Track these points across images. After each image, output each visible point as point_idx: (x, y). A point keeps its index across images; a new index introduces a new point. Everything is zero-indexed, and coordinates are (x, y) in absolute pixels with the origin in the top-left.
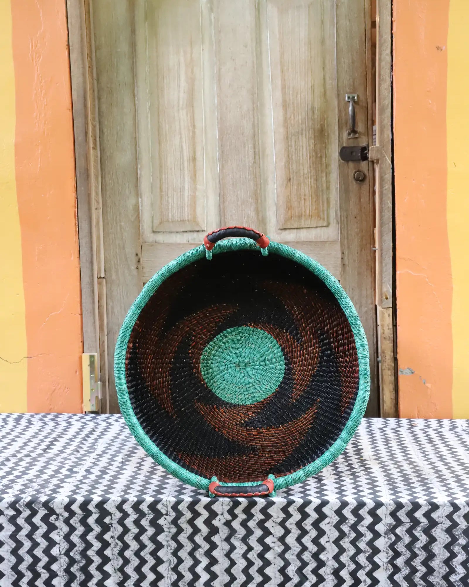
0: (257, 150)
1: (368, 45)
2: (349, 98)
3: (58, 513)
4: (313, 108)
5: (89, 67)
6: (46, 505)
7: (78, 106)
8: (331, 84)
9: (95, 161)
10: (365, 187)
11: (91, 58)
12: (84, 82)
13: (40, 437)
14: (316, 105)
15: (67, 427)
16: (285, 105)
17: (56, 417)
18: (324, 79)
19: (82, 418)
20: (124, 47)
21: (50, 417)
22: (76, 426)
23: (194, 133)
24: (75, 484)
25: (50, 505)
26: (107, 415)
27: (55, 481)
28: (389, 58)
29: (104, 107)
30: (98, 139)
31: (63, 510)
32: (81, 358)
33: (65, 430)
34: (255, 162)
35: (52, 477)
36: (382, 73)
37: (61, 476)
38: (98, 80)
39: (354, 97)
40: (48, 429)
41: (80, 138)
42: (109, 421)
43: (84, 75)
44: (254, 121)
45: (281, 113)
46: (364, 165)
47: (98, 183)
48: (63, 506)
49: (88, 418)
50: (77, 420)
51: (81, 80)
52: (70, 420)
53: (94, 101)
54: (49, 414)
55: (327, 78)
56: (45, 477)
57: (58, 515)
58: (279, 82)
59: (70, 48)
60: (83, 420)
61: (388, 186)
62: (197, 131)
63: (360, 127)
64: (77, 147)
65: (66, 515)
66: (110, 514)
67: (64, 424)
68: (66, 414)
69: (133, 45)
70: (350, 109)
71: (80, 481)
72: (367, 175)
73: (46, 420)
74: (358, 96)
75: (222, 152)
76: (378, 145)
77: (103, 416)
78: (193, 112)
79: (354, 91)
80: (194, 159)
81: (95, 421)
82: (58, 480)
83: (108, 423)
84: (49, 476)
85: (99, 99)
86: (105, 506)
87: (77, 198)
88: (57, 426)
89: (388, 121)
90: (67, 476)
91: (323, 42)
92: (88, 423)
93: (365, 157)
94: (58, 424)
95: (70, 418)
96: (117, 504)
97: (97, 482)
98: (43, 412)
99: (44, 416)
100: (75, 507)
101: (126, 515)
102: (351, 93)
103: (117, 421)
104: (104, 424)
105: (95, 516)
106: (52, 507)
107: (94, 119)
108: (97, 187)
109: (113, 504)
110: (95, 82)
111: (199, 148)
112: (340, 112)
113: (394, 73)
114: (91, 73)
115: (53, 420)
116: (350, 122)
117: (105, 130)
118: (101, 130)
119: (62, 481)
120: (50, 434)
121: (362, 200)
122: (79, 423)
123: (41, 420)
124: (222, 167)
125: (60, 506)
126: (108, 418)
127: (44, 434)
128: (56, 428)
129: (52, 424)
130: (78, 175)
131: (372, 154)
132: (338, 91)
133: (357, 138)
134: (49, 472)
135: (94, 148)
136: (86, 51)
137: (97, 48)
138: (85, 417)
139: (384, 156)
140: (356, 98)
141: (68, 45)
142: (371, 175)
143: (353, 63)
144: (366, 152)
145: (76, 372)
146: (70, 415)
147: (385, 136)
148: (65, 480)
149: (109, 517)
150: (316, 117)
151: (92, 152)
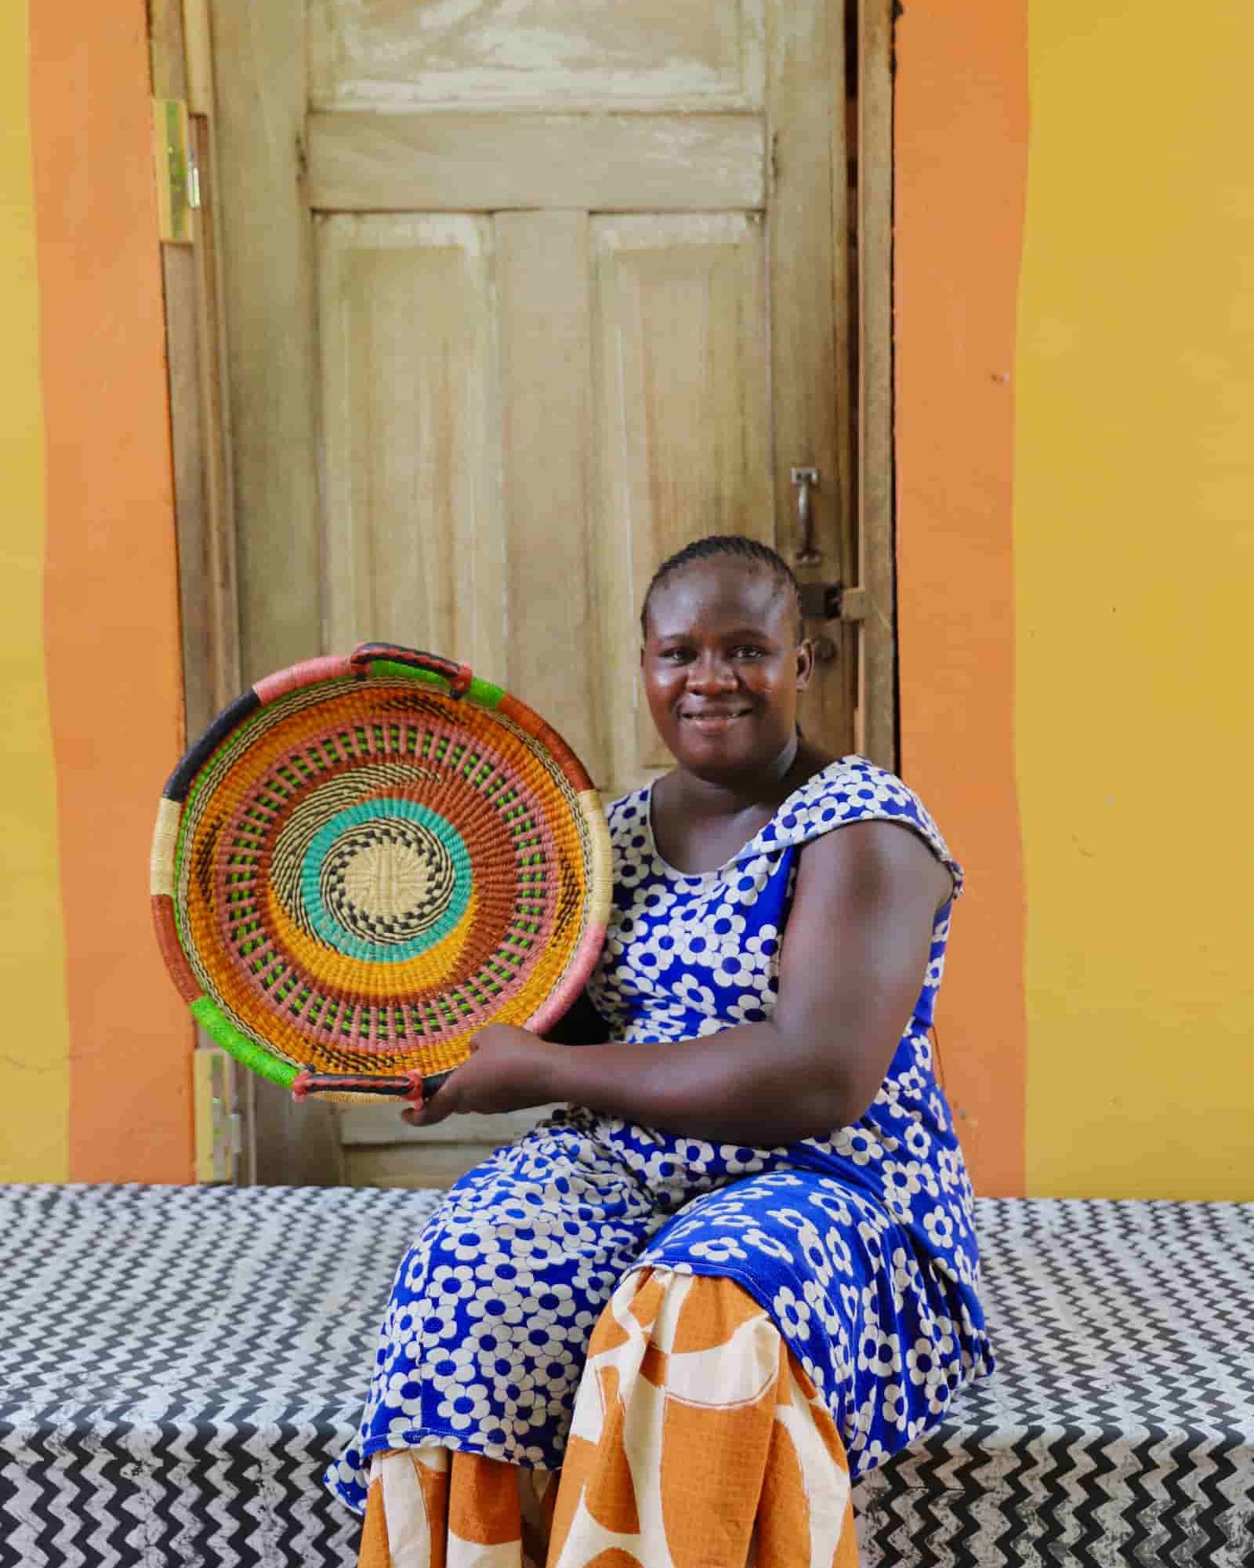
0: (592, 592)
1: (842, 361)
2: (799, 476)
3: (138, 1459)
4: (718, 501)
5: (214, 403)
6: (110, 1442)
7: (188, 492)
8: (758, 445)
9: (226, 616)
10: (836, 677)
11: (218, 383)
12: (202, 441)
13: (101, 1253)
14: (727, 492)
15: (161, 1226)
16: (656, 489)
17: (136, 1196)
18: (744, 434)
19: (194, 1200)
20: (292, 356)
21: (122, 1196)
22: (182, 1222)
23: (451, 549)
24: (174, 1389)
25: (121, 1443)
26: (252, 1191)
27: (129, 1381)
28: (886, 397)
29: (247, 490)
30: (232, 565)
31: (150, 1454)
32: (190, 1059)
33: (155, 1235)
34: (588, 615)
35: (125, 1367)
36: (871, 428)
37: (145, 1366)
38: (234, 431)
39: (809, 476)
40: (116, 1232)
41: (191, 565)
42: (255, 1208)
43: (200, 423)
44: (586, 527)
45: (646, 506)
46: (832, 628)
47: (231, 661)
48: (149, 1447)
49: (208, 1199)
50: (184, 1207)
51: (194, 434)
52: (168, 1206)
53: (224, 479)
54: (118, 1188)
55: (751, 429)
56: (108, 1367)
57: (139, 1463)
58: (643, 441)
59: (172, 363)
60: (196, 1207)
61: (885, 680)
62: (459, 547)
63: (825, 541)
64: (184, 585)
65: (158, 1463)
66: (255, 1461)
67: (153, 1217)
68: (157, 1187)
69: (315, 353)
70: (802, 500)
71: (187, 1380)
72: (839, 646)
73: (112, 1204)
74: (819, 476)
75: (514, 594)
76: (862, 587)
77: (244, 1194)
78: (449, 504)
79: (810, 460)
80: (450, 609)
81: (224, 1207)
82: (137, 1377)
83: (253, 1214)
84: (119, 1365)
85: (236, 472)
86: (244, 1447)
87: (184, 699)
88: (138, 1223)
89: (882, 536)
90: (160, 1367)
91: (740, 349)
92: (207, 1213)
93: (833, 612)
94: (140, 1218)
95: (167, 1200)
96: (272, 1441)
97: (225, 1384)
98: (104, 1181)
99: (109, 1196)
100: (177, 1448)
101: (292, 1464)
102: (803, 465)
103: (272, 1209)
104: (244, 1218)
105: (223, 1466)
106: (123, 1446)
107: (222, 519)
108: (228, 673)
109: (263, 1443)
110: (228, 437)
111: (460, 585)
112: (778, 504)
113: (896, 430)
114: (218, 416)
115: (128, 1205)
116: (802, 530)
117: (250, 544)
118: (241, 546)
119: (146, 1380)
120: (121, 1244)
121: (829, 704)
122: (188, 1212)
123: (101, 1205)
124: (514, 629)
125: (142, 1446)
126: (254, 1201)
127: (106, 1244)
128: (135, 1227)
129: (125, 1216)
130: (187, 647)
131: (850, 607)
132: (774, 458)
133: (817, 566)
134: (120, 1354)
135: (225, 585)
136: (206, 369)
137: (233, 358)
138: (201, 1197)
139: (874, 614)
140: (814, 477)
141: (167, 358)
142: (848, 648)
143: (808, 397)
144: (836, 599)
145: (180, 1091)
146: (168, 1189)
147: (879, 566)
148: (154, 1378)
149: (256, 1467)
150: (725, 516)
151: (218, 593)
